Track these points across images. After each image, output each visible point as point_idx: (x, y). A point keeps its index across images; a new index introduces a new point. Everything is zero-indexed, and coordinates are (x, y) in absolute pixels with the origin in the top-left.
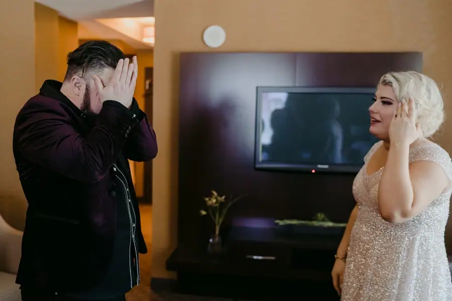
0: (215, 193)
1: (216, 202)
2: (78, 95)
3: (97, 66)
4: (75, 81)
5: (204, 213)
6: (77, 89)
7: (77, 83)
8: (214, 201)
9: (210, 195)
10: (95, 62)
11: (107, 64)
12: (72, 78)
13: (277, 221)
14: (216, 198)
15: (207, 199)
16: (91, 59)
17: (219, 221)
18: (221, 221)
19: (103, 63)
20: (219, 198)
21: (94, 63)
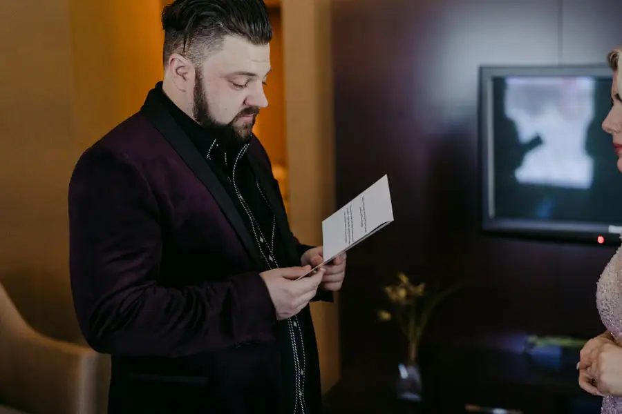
0: (404, 279)
1: (408, 296)
2: (184, 91)
3: (210, 32)
4: (176, 64)
5: (386, 316)
6: (181, 78)
7: (180, 67)
8: (402, 293)
9: (396, 283)
10: (207, 24)
11: (229, 27)
12: (170, 59)
13: (532, 339)
14: (406, 288)
15: (388, 289)
16: (199, 20)
17: (414, 334)
18: (419, 333)
19: (222, 25)
20: (412, 288)
21: (205, 27)
